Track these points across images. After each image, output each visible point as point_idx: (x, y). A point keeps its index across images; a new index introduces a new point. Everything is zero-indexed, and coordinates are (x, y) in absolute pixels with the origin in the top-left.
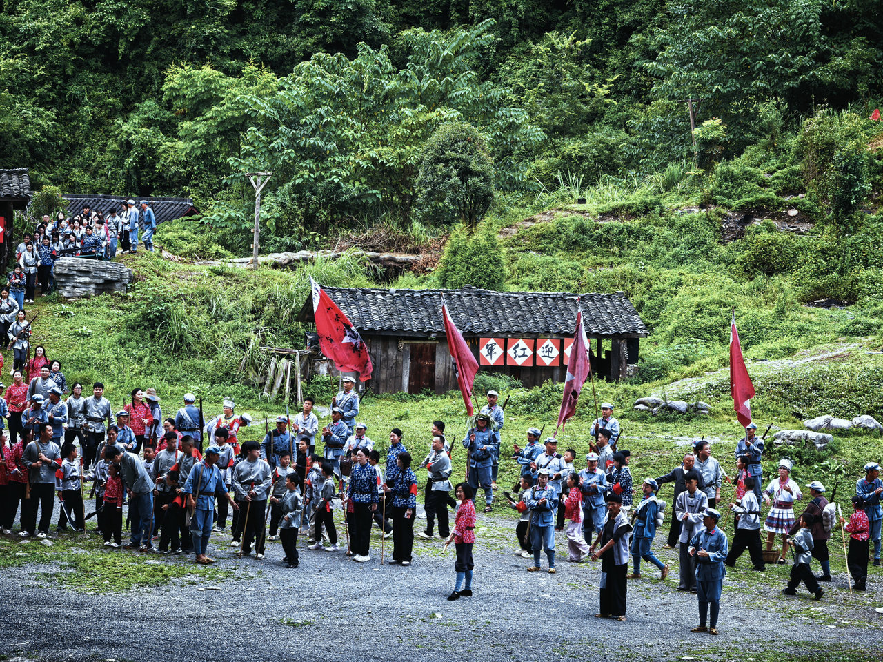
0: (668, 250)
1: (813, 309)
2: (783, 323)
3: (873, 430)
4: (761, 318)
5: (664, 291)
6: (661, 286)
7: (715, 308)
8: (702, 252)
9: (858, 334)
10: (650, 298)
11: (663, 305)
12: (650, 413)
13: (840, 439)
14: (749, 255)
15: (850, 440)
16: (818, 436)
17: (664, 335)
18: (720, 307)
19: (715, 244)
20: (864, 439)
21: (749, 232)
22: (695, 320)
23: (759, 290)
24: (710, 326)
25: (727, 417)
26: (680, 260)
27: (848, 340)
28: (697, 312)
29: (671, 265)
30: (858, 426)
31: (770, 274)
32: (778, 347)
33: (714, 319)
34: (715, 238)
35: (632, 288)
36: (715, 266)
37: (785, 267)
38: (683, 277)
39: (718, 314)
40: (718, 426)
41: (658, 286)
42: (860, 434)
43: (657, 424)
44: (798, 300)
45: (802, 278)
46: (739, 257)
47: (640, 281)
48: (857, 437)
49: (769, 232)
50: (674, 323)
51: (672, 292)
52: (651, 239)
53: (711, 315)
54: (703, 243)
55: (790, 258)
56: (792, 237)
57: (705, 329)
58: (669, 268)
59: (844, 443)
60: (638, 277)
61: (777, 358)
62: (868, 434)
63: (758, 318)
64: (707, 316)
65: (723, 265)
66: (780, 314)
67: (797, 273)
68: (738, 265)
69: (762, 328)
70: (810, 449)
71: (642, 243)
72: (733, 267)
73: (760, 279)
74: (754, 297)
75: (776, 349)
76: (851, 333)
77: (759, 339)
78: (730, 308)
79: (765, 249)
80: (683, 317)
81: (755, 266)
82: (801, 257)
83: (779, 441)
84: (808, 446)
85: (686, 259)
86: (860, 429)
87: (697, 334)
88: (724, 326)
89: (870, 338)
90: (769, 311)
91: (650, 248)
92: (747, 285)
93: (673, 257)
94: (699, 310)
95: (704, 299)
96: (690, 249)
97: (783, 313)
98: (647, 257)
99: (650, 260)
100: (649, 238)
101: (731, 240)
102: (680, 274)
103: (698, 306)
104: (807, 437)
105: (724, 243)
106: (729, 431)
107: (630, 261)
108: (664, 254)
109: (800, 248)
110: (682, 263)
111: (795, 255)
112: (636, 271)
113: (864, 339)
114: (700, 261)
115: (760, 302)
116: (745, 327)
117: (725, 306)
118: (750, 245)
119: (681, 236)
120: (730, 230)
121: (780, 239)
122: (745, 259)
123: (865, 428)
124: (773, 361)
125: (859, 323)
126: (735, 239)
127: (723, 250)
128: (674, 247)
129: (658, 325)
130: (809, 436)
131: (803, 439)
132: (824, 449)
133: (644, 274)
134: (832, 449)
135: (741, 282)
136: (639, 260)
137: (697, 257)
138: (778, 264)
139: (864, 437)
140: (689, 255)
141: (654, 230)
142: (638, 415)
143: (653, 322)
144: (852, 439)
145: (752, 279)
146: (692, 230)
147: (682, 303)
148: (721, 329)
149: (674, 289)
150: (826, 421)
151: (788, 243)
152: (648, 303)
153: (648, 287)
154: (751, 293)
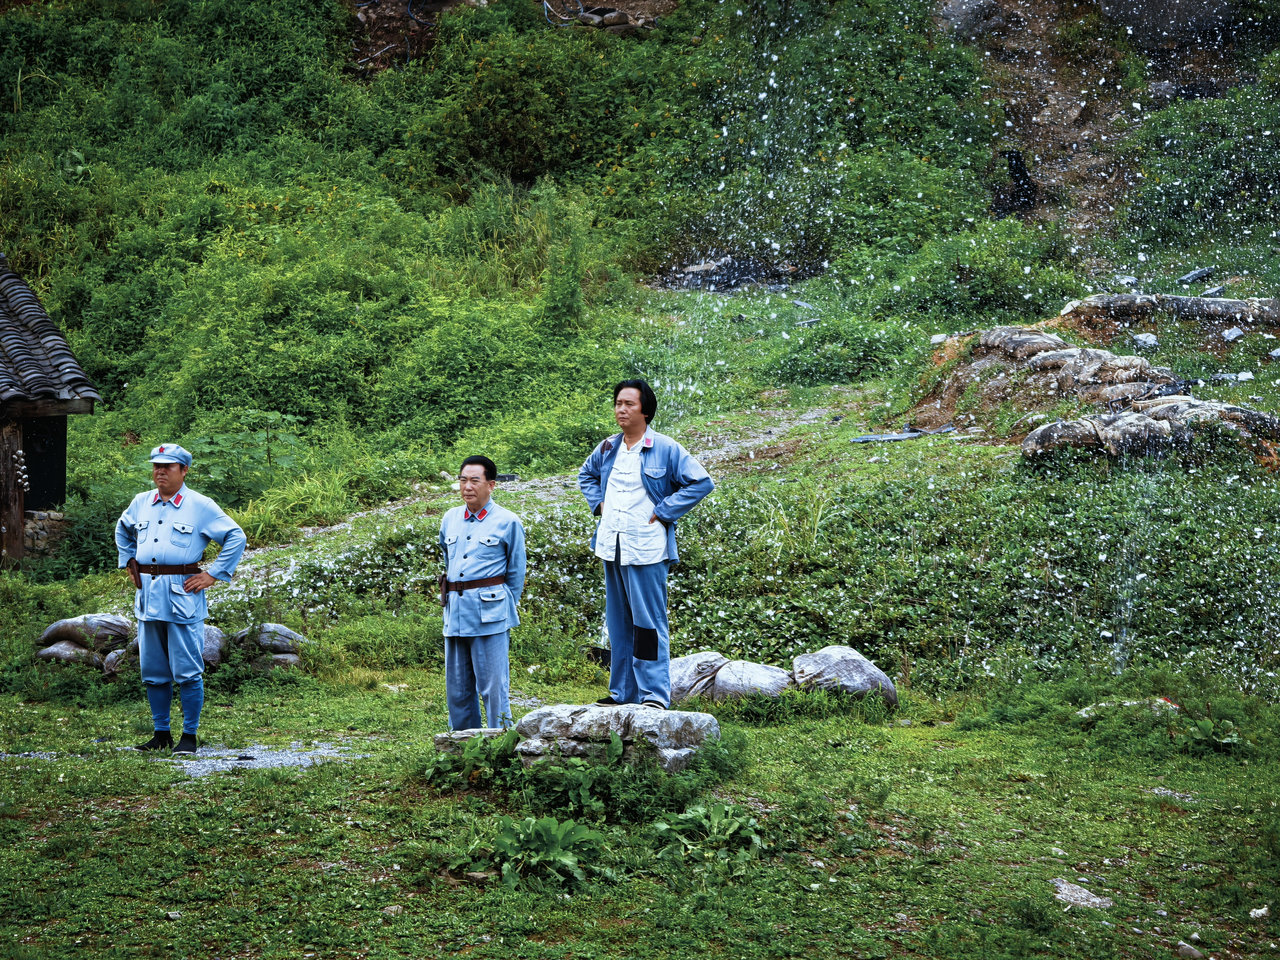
0: (168, 105)
1: (678, 294)
2: (572, 349)
3: (860, 696)
4: (497, 333)
5: (158, 250)
6: (146, 233)
7: (334, 301)
8: (289, 110)
9: (833, 376)
10: (109, 278)
11: (154, 298)
12: (94, 672)
13: (749, 732)
14: (452, 115)
15: (785, 735)
16: (666, 722)
17: (160, 404)
18: (354, 298)
19: (335, 78)
20: (831, 729)
21: (450, 33)
22: (265, 350)
23: (487, 234)
24: (320, 368)
25: (364, 674)
26: (211, 139)
27: (794, 400)
28: (271, 319)
29: (180, 156)
30: (811, 686)
31: (525, 178)
32: (552, 428)
33: (335, 342)
34: (333, 56)
35: (46, 243)
36: (337, 157)
37: (577, 154)
38: (223, 199)
39: (345, 324)
40: (331, 706)
41: (131, 233)
42: (818, 714)
43: (121, 708)
44: (626, 266)
45: (637, 190)
46: (419, 121)
47: (73, 218)
48: (808, 723)
49: (520, 31)
50: (195, 360)
51: (185, 252)
52: (106, 69)
53: (321, 328)
54: (291, 75)
55: (596, 121)
56: (599, 46)
57: (302, 379)
58: (171, 168)
59: (764, 745)
60: (65, 203)
61: (551, 470)
62: (846, 711)
63: (486, 333)
64: (307, 332)
65: (363, 152)
66: (561, 319)
67: (621, 172)
68: (415, 150)
69: (501, 366)
70: (642, 765)
71: (73, 83)
72: (399, 158)
73: (492, 196)
74: (472, 261)
75: (545, 436)
76: (805, 374)
77: (491, 405)
78: (385, 301)
79: (507, 91)
80: (225, 340)
81: (475, 153)
82: (634, 117)
83: (535, 743)
84: (634, 756)
85: (232, 134)
86: (820, 696)
87: (274, 396)
88: (369, 367)
89: (871, 388)
90: (523, 309)
91: (101, 99)
92: (446, 220)
93: (189, 129)
94: (279, 311)
95: (296, 274)
96: (244, 98)
97: (572, 311)
98: (93, 132)
99: (105, 142)
100: (99, 66)
101: (386, 62)
102: (212, 189)
103: (276, 298)
104: (627, 726)
105: (365, 76)
106: (370, 720)
107: (34, 148)
108: (154, 121)
109: (629, 84)
110: (218, 148)
111: (613, 109)
112: (55, 183)
113: (849, 393)
114: (282, 140)
115: (493, 278)
116: (441, 365)
117: (369, 295)
118: (456, 78)
119: (211, 55)
120: (384, 29)
121: (558, 54)
122: (437, 128)
123: (835, 692)
124: (536, 481)
125: (835, 338)
126: (404, 58)
127: (362, 98)
128: (188, 92)
129: (141, 372)
130: (637, 723)
131: (616, 731)
132: (690, 763)
133: (88, 196)
134: (716, 764)
135: (425, 211)
136: (66, 145)
137: (269, 127)
138: (553, 141)
139: (832, 721)
140: (242, 122)
141: (117, 37)
142: (55, 680)
143: (123, 362)
144: (792, 731)
145: (463, 198)
146: (252, 32)
147: (219, 291)
148: (359, 375)
149: (193, 241)
150: (700, 672)
151: (586, 68)
152: (100, 294)
153: (103, 237)
154: (458, 247)
